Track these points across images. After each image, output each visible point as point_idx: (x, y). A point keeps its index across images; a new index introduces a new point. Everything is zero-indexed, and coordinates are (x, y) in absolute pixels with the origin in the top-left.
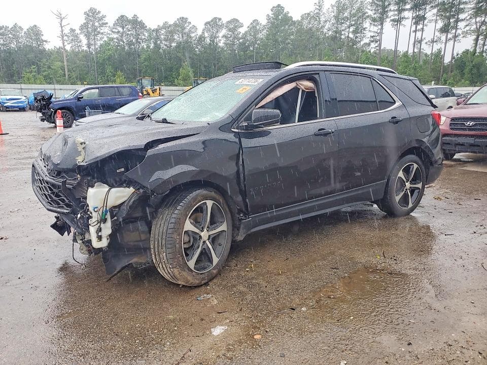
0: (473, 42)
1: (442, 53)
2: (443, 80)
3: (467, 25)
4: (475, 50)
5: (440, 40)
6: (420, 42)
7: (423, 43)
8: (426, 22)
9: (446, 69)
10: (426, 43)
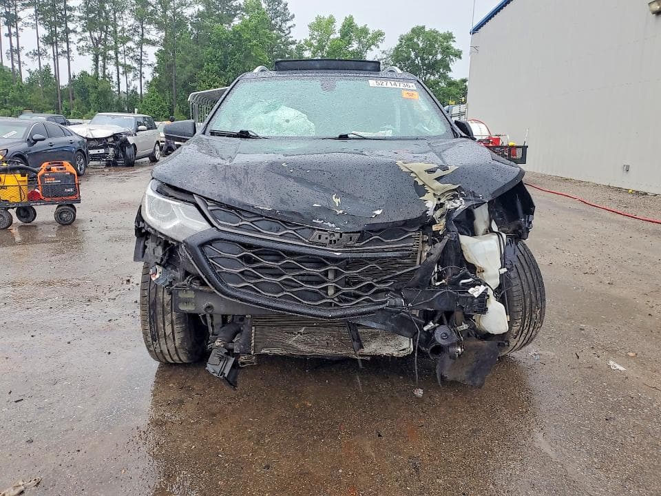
0: (92, 63)
1: (53, 72)
2: (64, 109)
3: (81, 40)
4: (97, 72)
5: (47, 53)
6: (18, 51)
7: (23, 53)
8: (19, 24)
9: (64, 94)
10: (27, 55)
